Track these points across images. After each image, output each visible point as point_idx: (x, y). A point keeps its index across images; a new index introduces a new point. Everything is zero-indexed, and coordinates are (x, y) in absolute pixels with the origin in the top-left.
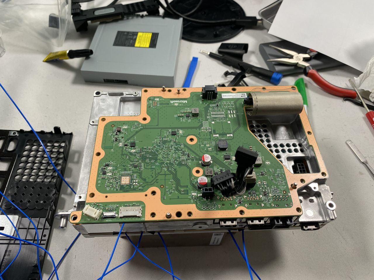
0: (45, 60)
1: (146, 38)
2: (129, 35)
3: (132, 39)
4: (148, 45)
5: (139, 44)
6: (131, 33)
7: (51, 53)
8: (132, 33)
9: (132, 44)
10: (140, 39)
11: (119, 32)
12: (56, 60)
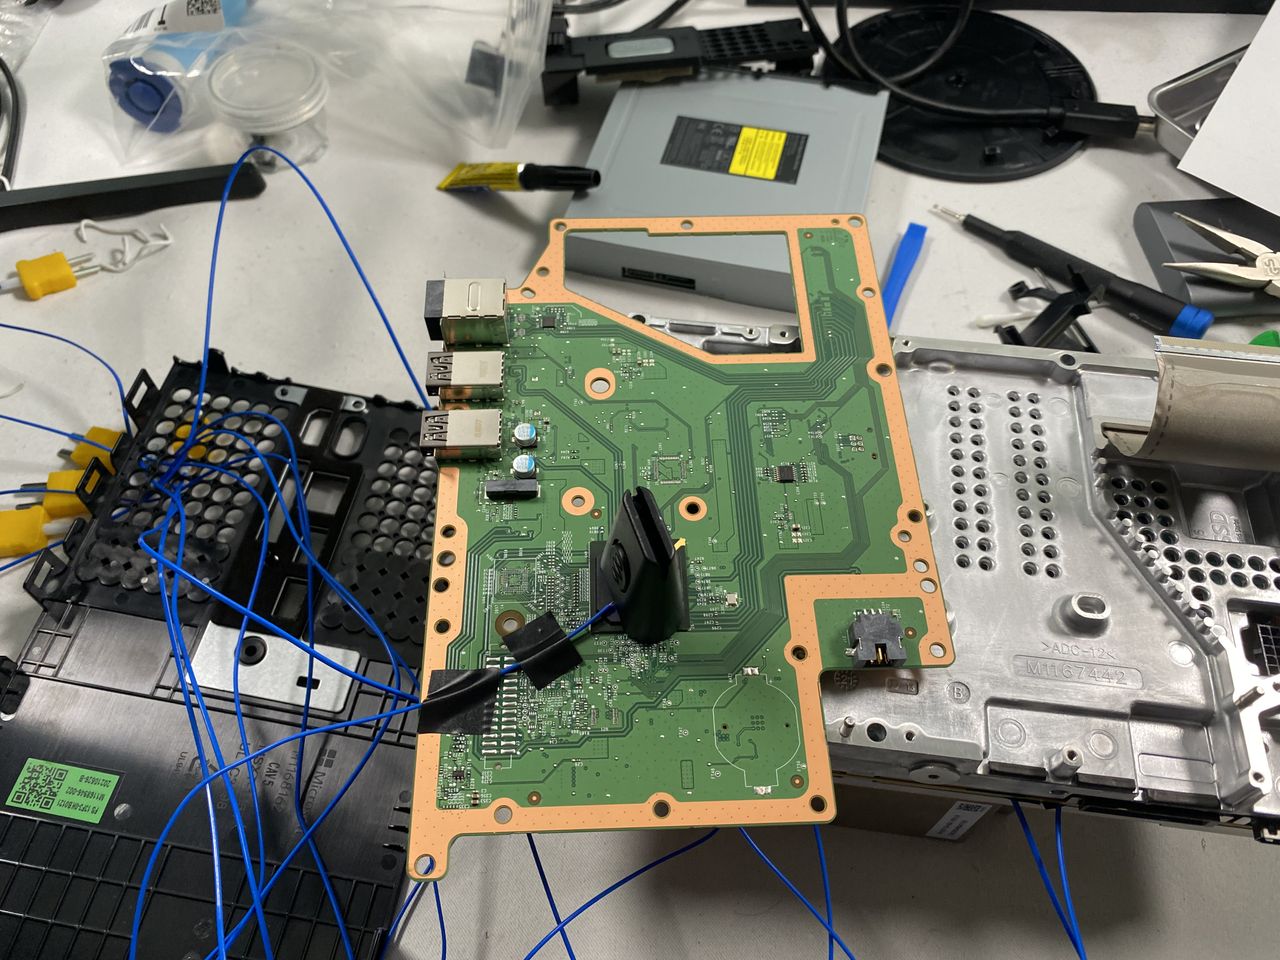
0: (443, 186)
1: (766, 149)
2: (713, 131)
3: (722, 146)
4: (771, 173)
5: (743, 167)
6: (719, 127)
7: (462, 166)
8: (723, 126)
9: (720, 163)
10: (746, 150)
11: (680, 120)
12: (480, 189)
